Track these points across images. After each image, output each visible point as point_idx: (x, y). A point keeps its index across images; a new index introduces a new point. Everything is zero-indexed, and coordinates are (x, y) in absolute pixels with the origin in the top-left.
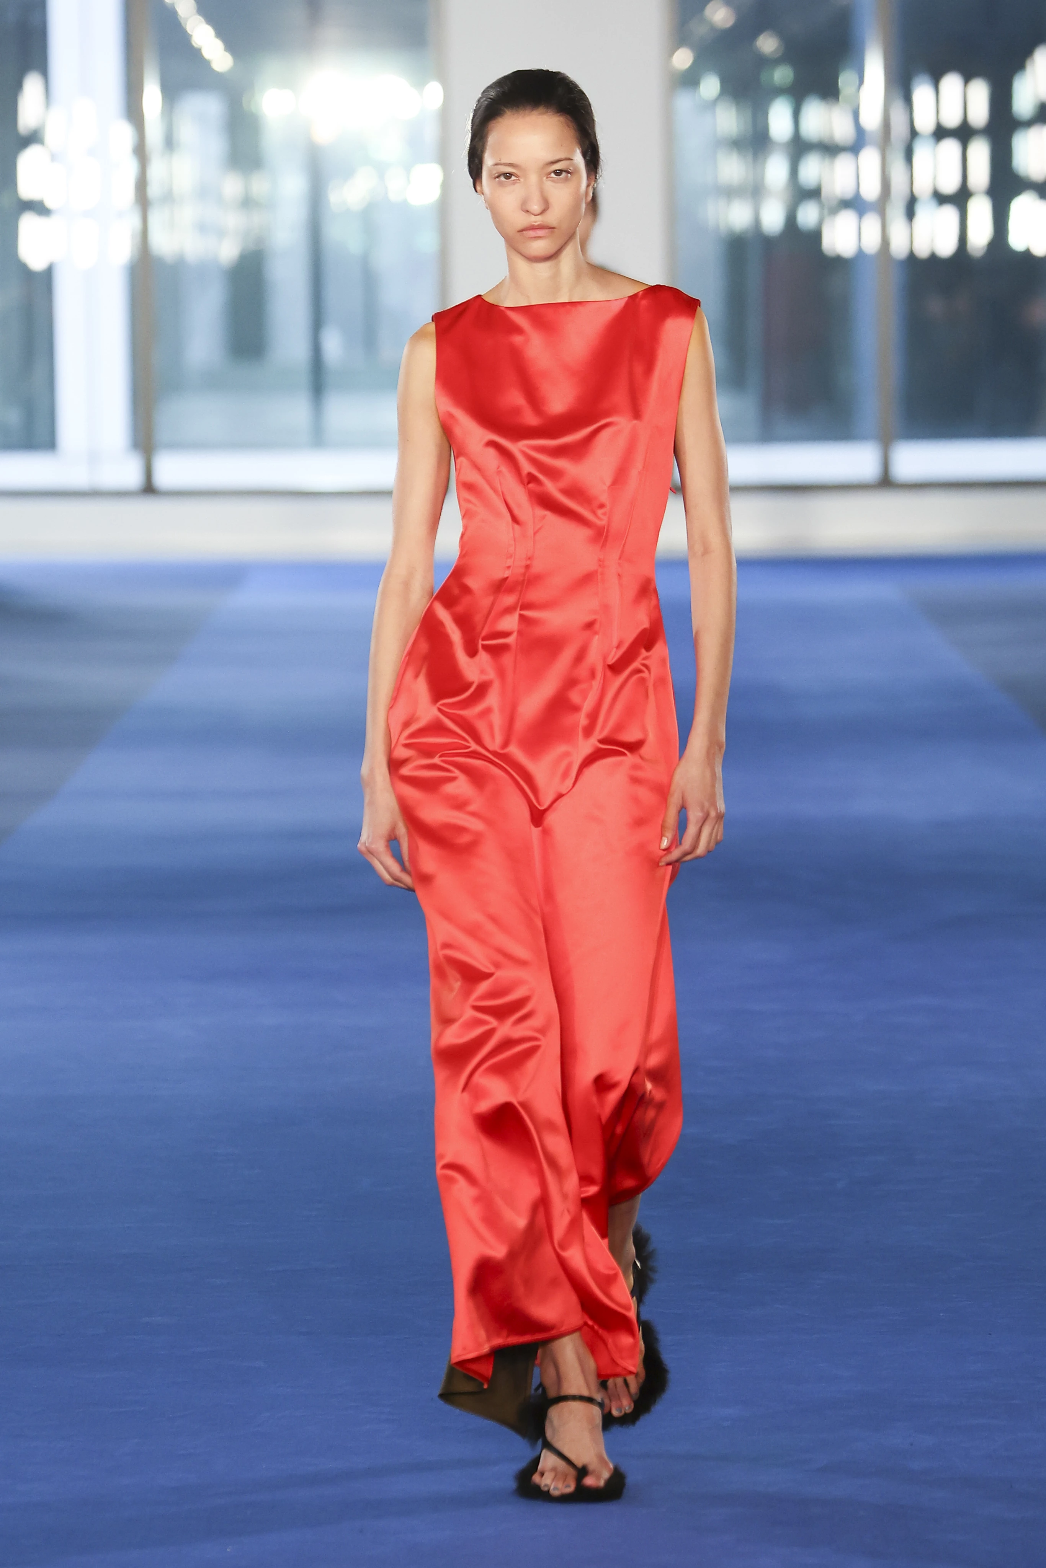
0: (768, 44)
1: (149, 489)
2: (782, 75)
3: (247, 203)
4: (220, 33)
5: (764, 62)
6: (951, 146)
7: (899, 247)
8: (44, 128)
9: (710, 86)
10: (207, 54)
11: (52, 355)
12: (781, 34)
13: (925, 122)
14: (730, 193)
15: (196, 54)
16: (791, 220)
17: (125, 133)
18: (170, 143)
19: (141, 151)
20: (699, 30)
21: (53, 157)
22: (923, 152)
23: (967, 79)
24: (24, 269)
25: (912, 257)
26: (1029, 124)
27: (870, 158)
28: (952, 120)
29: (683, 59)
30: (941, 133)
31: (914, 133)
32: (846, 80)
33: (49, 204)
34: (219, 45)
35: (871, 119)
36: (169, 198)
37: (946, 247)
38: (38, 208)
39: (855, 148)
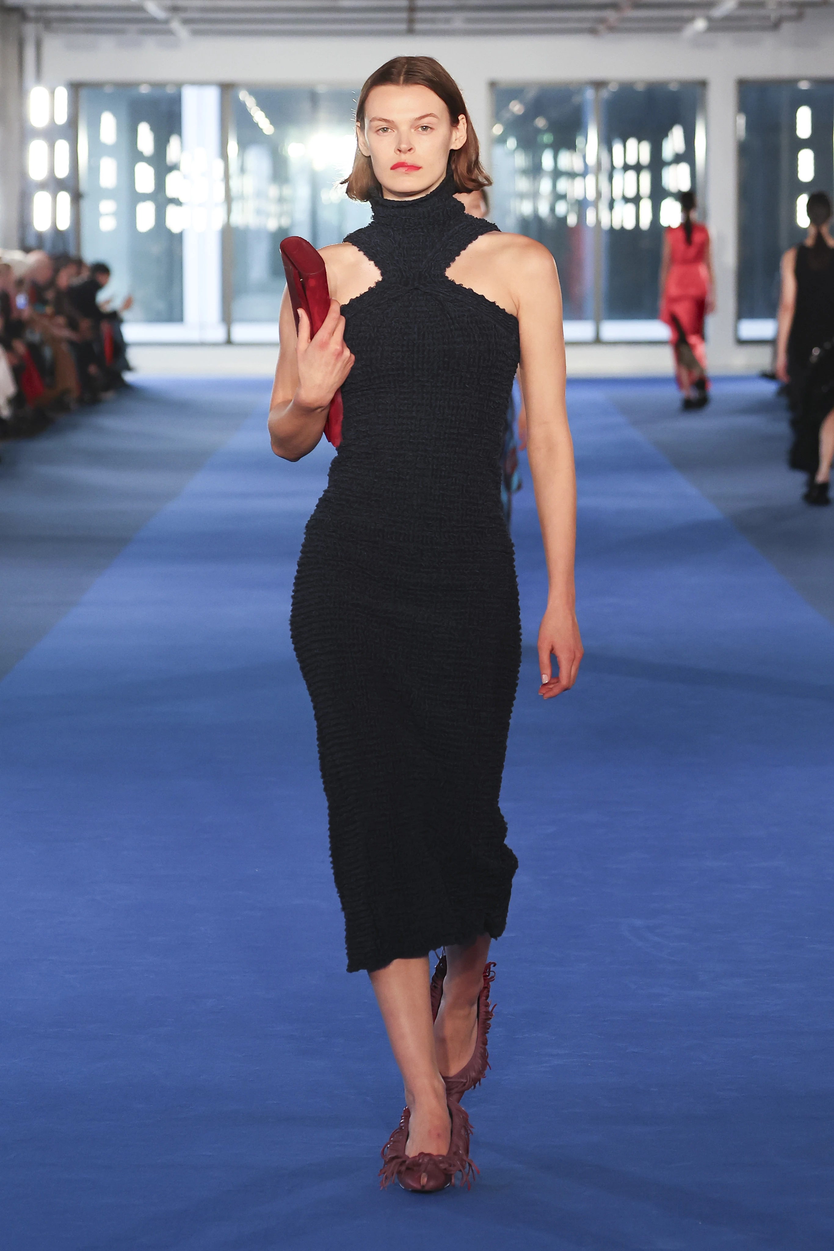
0: (541, 122)
1: (229, 342)
2: (547, 138)
3: (281, 200)
4: (268, 116)
5: (538, 131)
6: (631, 174)
7: (605, 223)
8: (180, 164)
9: (512, 143)
10: (261, 126)
11: (182, 280)
12: (548, 119)
13: (618, 162)
14: (522, 196)
15: (256, 125)
16: (553, 209)
17: (220, 164)
18: (242, 170)
19: (227, 177)
20: (506, 116)
21: (185, 177)
22: (618, 177)
23: (640, 140)
24: (169, 232)
25: (612, 230)
26: (669, 164)
27: (591, 179)
28: (632, 161)
29: (498, 129)
30: (626, 167)
31: (613, 168)
32: (579, 141)
33: (181, 200)
34: (267, 121)
35: (591, 160)
36: (242, 197)
37: (630, 225)
38: (176, 202)
39: (584, 175)
